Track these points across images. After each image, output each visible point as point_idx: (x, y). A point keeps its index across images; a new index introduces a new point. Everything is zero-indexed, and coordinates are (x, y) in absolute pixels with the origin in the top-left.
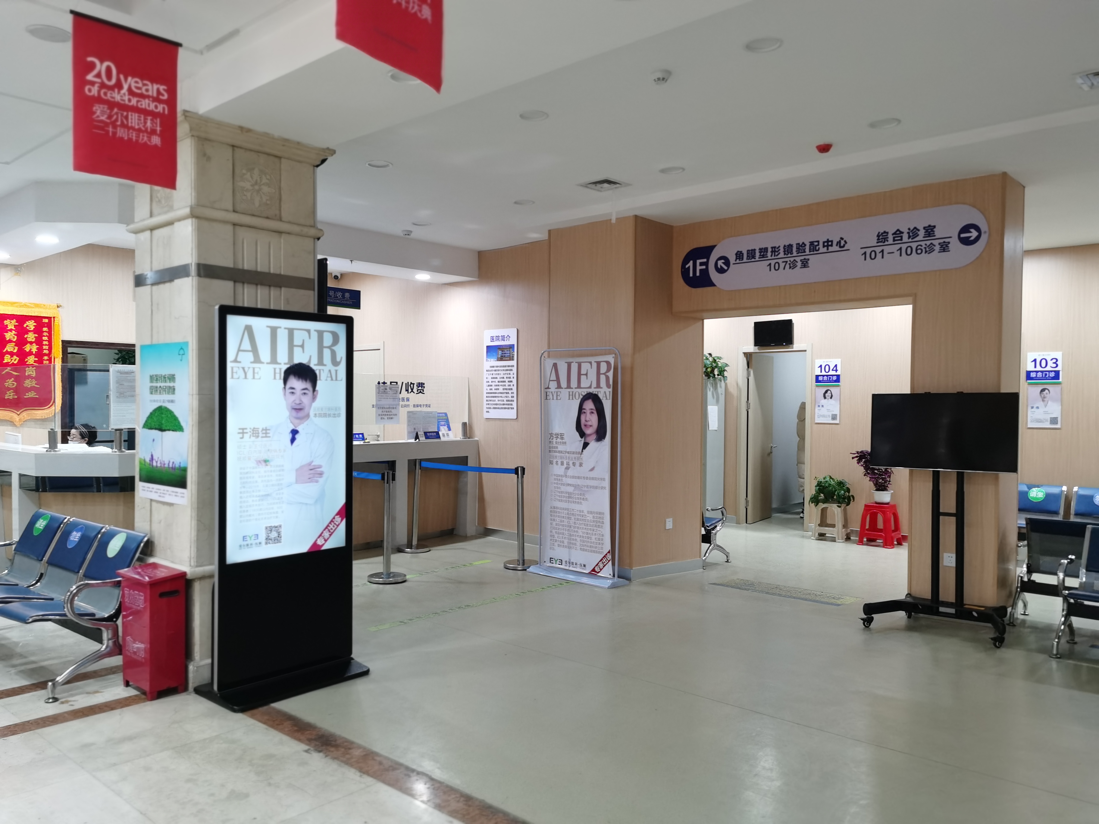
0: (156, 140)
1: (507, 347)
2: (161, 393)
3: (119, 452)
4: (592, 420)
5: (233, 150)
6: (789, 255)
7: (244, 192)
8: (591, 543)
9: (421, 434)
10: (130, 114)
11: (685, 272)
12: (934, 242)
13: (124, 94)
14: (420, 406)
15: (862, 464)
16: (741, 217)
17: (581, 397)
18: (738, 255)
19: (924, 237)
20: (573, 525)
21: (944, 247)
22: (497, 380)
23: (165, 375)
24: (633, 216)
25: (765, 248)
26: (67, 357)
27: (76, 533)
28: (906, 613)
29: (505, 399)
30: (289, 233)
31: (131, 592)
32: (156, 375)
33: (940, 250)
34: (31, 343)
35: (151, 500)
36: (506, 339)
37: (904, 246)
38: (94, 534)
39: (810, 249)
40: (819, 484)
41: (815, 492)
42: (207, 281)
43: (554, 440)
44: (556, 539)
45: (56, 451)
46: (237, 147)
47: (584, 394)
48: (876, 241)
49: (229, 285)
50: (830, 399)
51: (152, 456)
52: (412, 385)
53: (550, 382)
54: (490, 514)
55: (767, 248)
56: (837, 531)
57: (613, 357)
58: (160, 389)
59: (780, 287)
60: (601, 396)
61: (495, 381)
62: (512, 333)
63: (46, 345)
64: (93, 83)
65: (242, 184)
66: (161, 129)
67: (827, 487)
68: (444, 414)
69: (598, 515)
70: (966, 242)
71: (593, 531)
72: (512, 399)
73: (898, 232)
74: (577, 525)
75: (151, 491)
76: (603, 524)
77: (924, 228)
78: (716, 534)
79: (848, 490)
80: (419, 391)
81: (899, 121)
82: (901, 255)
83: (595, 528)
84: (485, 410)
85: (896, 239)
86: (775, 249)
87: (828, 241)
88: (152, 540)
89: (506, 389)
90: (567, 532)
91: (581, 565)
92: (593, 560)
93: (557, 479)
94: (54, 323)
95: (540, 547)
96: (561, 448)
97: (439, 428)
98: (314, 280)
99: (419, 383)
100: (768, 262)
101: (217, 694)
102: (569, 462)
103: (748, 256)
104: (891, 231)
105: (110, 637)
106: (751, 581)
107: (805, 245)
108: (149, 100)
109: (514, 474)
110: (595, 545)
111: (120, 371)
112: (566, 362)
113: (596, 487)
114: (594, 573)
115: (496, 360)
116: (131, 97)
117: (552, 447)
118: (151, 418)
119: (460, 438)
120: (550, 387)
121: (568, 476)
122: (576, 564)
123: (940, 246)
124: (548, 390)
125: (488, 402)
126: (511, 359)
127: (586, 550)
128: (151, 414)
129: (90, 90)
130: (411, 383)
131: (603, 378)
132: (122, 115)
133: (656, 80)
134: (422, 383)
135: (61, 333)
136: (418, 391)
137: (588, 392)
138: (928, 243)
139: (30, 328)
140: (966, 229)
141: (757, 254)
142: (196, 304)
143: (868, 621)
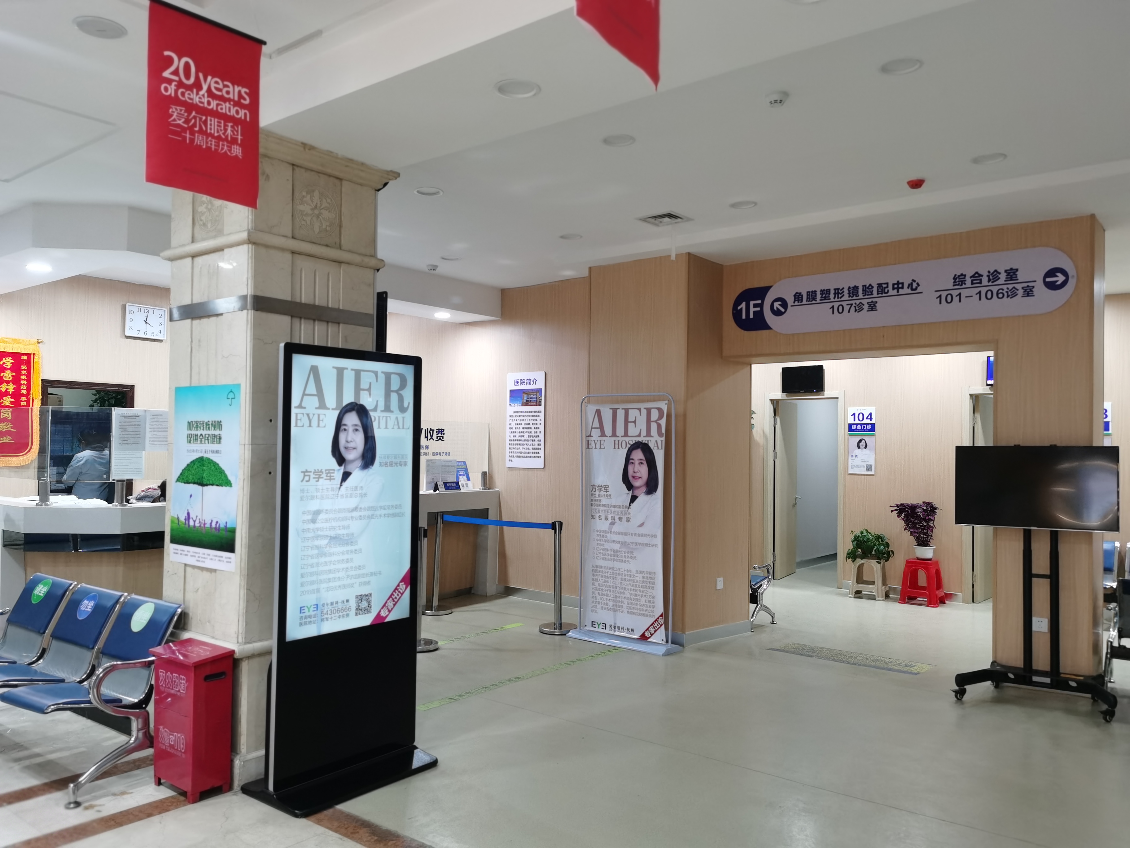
0: (237, 151)
1: (533, 392)
2: (202, 442)
3: (120, 506)
4: (642, 471)
5: (293, 169)
6: (855, 298)
7: (304, 216)
8: (640, 605)
9: (440, 484)
10: (209, 118)
11: (737, 315)
12: (1016, 286)
13: (203, 95)
14: (440, 454)
15: (903, 517)
16: (800, 257)
17: (629, 446)
18: (797, 297)
19: (1005, 281)
20: (619, 585)
21: (1028, 292)
22: (521, 427)
23: (209, 422)
24: (686, 253)
25: (827, 290)
26: (47, 397)
27: (88, 602)
28: (992, 682)
29: (531, 447)
30: (348, 263)
31: (168, 674)
32: (196, 422)
33: (1023, 294)
34: (8, 382)
35: (186, 565)
36: (532, 383)
37: (984, 290)
38: (110, 604)
39: (878, 291)
40: (856, 539)
41: (852, 547)
42: (264, 315)
43: (597, 493)
44: (599, 600)
45: (48, 505)
46: (298, 166)
47: (632, 443)
48: (953, 284)
49: (285, 320)
50: (864, 449)
51: (188, 514)
52: (431, 432)
53: (593, 430)
54: (512, 571)
55: (830, 290)
56: (877, 589)
57: (666, 404)
58: (201, 437)
59: (844, 331)
60: (651, 445)
61: (519, 428)
62: (540, 376)
63: (24, 384)
64: (169, 81)
65: (301, 207)
66: (242, 138)
67: (865, 542)
68: (463, 463)
69: (648, 575)
70: (1052, 286)
71: (643, 592)
72: (539, 447)
73: (977, 275)
74: (624, 586)
75: (186, 555)
76: (655, 584)
77: (1006, 271)
78: (762, 594)
79: (887, 545)
80: (439, 438)
81: (1005, 156)
82: (980, 299)
83: (645, 589)
84: (508, 458)
85: (975, 282)
86: (838, 291)
87: (898, 283)
88: (186, 611)
89: (533, 436)
90: (612, 593)
91: (628, 629)
92: (642, 624)
93: (600, 535)
94: (34, 360)
95: (580, 610)
96: (604, 501)
97: (458, 478)
98: (373, 315)
99: (439, 429)
100: (831, 305)
101: (273, 796)
102: (614, 517)
103: (807, 298)
104: (969, 273)
105: (140, 727)
106: (808, 646)
107: (873, 287)
108: (230, 104)
109: (551, 530)
110: (645, 608)
111: (124, 415)
112: (610, 409)
113: (646, 545)
114: (643, 638)
115: (520, 405)
116: (210, 99)
117: (595, 500)
118: (189, 470)
119: (480, 489)
120: (592, 435)
121: (614, 532)
122: (622, 628)
123: (1023, 291)
124: (590, 438)
125: (511, 450)
126: (538, 404)
127: (634, 613)
128: (188, 465)
129: (166, 89)
130: (431, 429)
131: (654, 427)
132: (201, 119)
133: (773, 102)
134: (442, 429)
135: (41, 372)
136: (437, 438)
137: (637, 441)
138: (1010, 287)
139: (8, 366)
140: (1052, 273)
141: (819, 296)
142: (251, 342)
143: (960, 693)
